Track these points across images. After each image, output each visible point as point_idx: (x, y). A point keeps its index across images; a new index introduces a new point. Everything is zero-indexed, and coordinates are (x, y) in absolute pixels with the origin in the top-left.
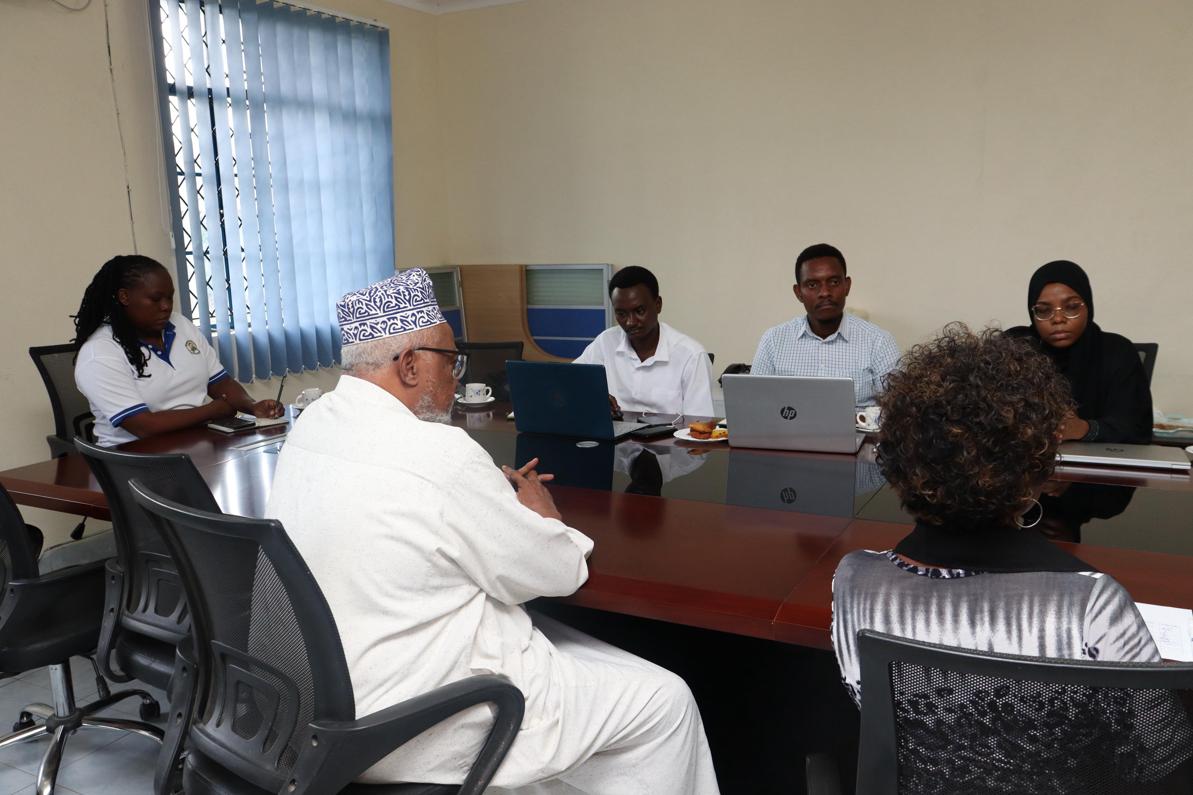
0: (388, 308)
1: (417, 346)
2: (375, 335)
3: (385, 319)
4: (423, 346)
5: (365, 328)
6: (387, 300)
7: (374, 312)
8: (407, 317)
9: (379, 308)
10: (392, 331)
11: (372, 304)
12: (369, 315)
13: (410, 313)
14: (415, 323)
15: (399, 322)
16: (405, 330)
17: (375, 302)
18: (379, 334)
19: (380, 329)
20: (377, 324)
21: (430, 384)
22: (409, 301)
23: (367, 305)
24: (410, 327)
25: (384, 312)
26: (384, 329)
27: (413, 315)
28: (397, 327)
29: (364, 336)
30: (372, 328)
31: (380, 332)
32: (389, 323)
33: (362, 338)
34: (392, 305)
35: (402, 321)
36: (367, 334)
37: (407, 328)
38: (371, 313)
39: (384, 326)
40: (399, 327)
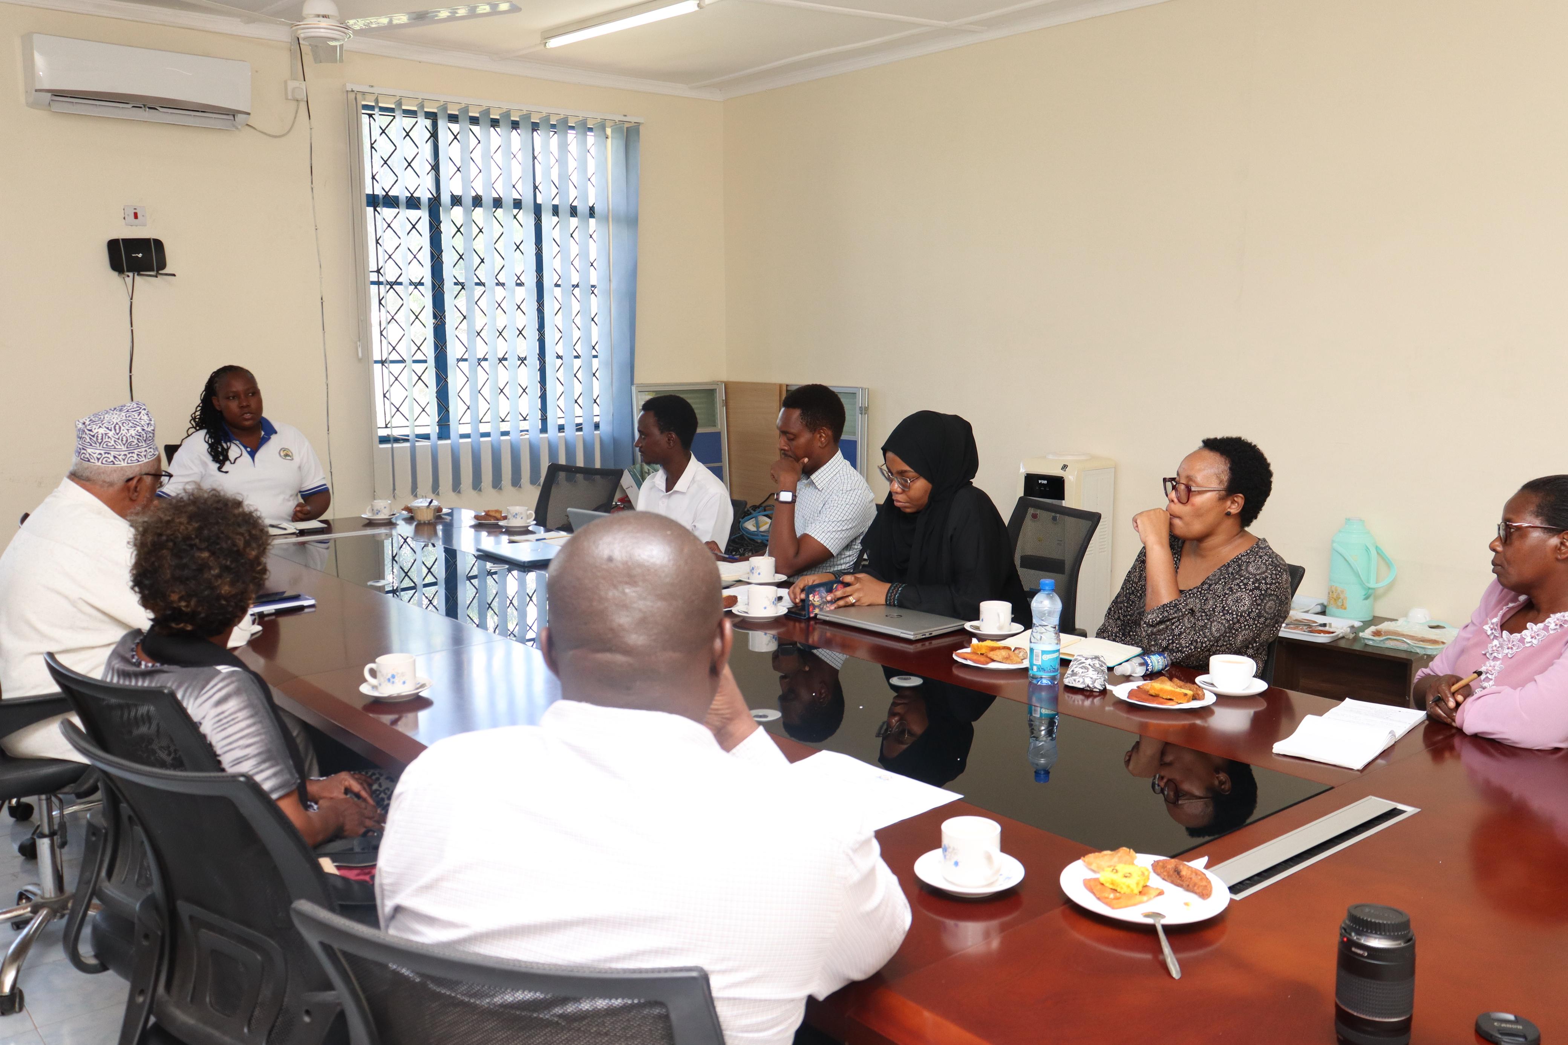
0: (130, 445)
1: (143, 473)
2: (116, 463)
3: (126, 453)
4: (147, 472)
5: (109, 456)
6: (131, 440)
7: (119, 447)
8: (141, 452)
9: (124, 445)
10: (129, 462)
11: (120, 441)
12: (115, 448)
13: (144, 449)
14: (145, 456)
15: (135, 456)
16: (139, 461)
17: (122, 440)
18: (119, 463)
19: (121, 460)
20: (120, 455)
21: (145, 499)
22: (145, 441)
23: (115, 441)
24: (142, 459)
25: (127, 448)
26: (124, 460)
27: (146, 451)
28: (133, 459)
29: (106, 461)
30: (115, 457)
31: (120, 461)
32: (128, 456)
33: (104, 462)
34: (133, 444)
35: (138, 455)
36: (109, 460)
37: (140, 460)
38: (117, 447)
39: (124, 457)
40: (135, 459)
